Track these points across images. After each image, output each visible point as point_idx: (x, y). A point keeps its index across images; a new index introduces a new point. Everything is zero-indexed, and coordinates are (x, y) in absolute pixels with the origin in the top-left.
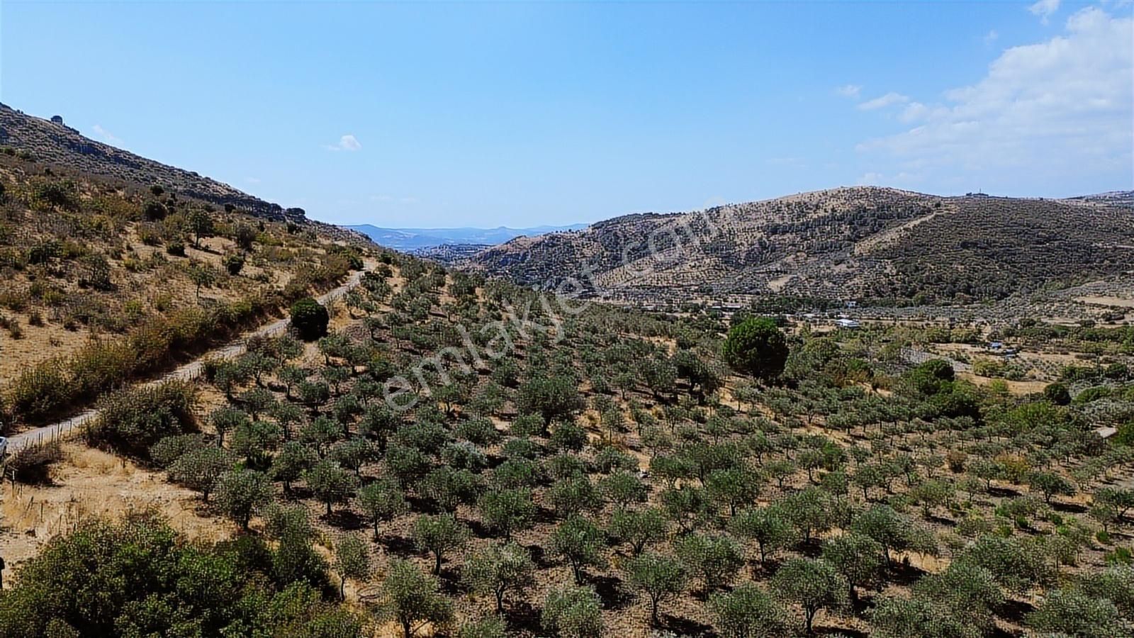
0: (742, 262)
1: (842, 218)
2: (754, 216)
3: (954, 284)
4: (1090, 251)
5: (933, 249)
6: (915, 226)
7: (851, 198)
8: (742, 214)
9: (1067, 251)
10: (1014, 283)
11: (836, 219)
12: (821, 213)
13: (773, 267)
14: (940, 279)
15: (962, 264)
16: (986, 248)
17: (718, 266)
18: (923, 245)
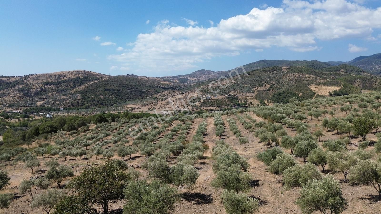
0: (32, 95)
1: (71, 80)
2: (42, 78)
3: (98, 102)
4: (142, 92)
5: (95, 91)
6: (91, 84)
7: (77, 74)
8: (38, 77)
9: (136, 92)
10: (117, 101)
11: (70, 80)
12: (65, 79)
13: (42, 97)
14: (94, 100)
15: (103, 96)
16: (112, 91)
17: (22, 97)
18: (92, 90)
